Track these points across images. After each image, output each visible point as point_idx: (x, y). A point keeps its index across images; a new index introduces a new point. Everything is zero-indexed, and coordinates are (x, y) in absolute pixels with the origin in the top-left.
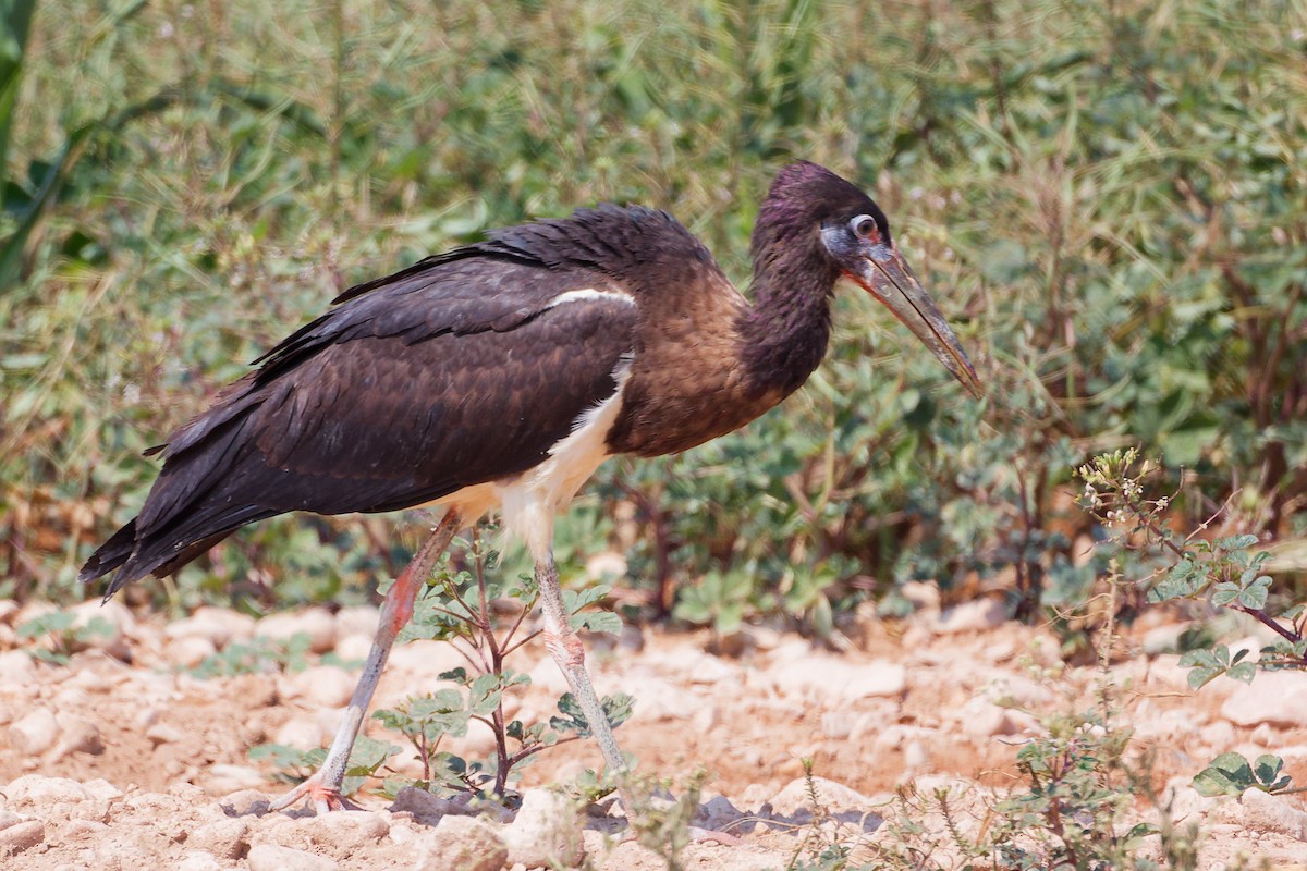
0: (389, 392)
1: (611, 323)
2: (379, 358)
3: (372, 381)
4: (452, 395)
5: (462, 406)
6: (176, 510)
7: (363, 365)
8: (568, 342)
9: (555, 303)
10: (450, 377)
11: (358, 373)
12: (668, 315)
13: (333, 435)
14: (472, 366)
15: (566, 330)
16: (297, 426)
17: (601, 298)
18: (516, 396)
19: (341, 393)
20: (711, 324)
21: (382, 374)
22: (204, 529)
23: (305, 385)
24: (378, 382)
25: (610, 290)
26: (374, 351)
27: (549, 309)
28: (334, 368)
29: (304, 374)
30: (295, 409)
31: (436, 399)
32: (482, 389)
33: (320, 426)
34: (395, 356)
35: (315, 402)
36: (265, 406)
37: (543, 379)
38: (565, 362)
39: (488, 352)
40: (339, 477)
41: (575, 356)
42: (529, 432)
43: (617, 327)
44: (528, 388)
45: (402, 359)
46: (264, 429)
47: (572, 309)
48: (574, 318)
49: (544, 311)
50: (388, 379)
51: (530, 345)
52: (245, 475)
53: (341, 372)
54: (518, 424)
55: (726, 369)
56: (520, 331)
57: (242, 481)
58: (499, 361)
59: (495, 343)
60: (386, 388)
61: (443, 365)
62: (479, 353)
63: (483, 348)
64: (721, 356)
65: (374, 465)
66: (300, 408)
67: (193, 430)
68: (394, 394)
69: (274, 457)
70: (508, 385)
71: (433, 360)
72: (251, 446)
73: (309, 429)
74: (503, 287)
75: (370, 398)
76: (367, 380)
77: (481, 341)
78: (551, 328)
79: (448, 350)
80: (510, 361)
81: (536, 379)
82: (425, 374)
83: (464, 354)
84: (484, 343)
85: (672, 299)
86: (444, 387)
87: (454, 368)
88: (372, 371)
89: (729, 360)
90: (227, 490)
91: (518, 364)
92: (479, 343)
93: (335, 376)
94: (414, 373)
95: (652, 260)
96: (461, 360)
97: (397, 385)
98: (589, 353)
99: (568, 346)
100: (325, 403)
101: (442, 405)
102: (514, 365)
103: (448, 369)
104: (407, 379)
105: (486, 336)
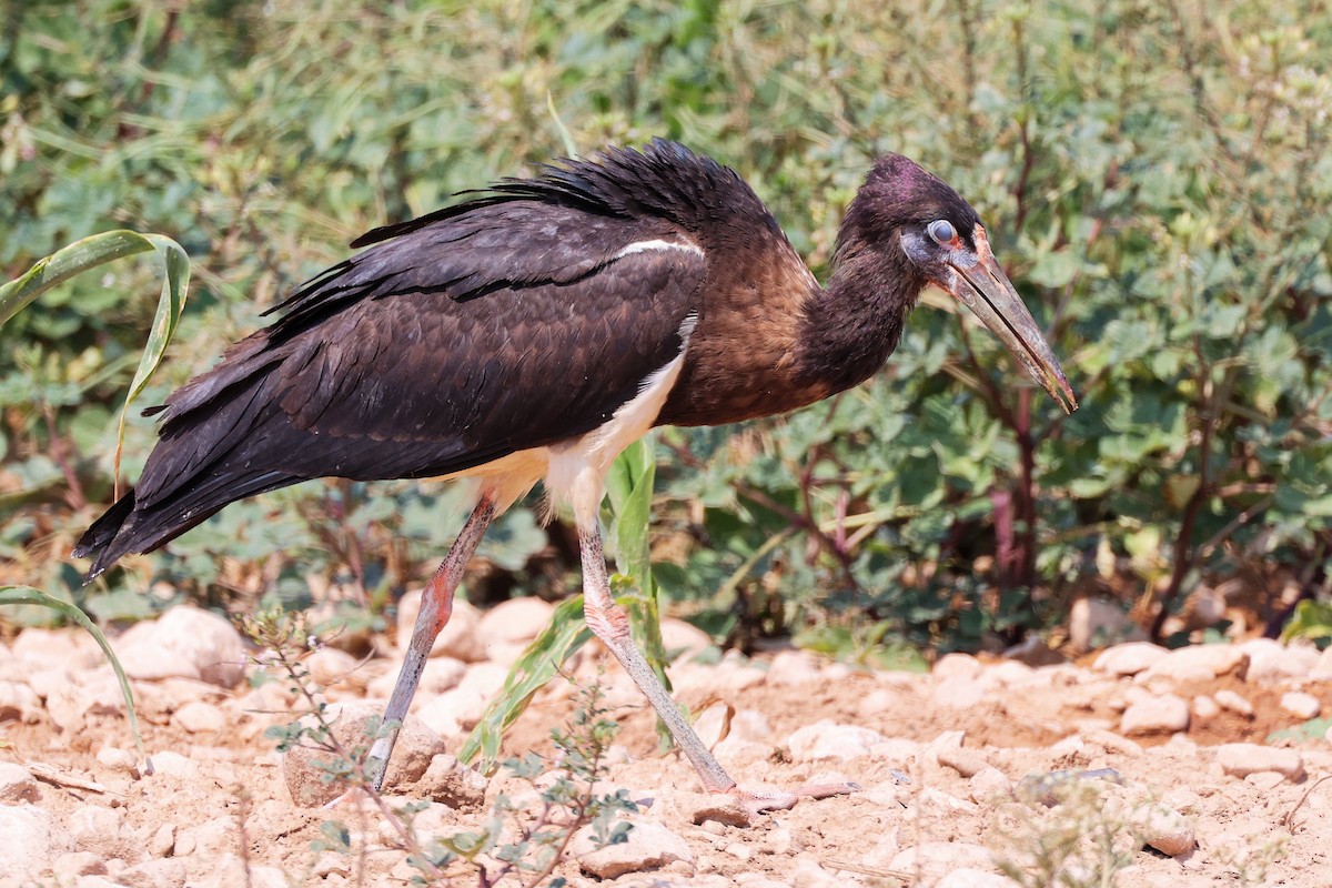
0: (437, 347)
1: (682, 277)
2: (423, 312)
3: (416, 335)
4: (508, 351)
5: (521, 363)
6: (186, 476)
7: (406, 320)
8: (637, 296)
9: (621, 254)
10: (506, 333)
11: (401, 328)
12: (735, 281)
13: (372, 395)
14: (530, 320)
15: (633, 283)
16: (329, 386)
17: (671, 250)
18: (580, 352)
19: (381, 350)
20: (776, 299)
21: (427, 329)
22: (219, 496)
23: (338, 341)
24: (424, 338)
25: (680, 241)
26: (416, 305)
27: (615, 260)
28: (372, 323)
29: (333, 330)
30: (326, 367)
31: (490, 355)
32: (541, 346)
33: (356, 384)
34: (444, 310)
35: (350, 359)
36: (287, 365)
37: (609, 335)
38: (633, 318)
39: (548, 306)
40: (378, 439)
41: (644, 311)
42: (592, 393)
43: (687, 280)
44: (593, 345)
45: (450, 314)
46: (288, 389)
47: (639, 261)
48: (642, 269)
49: (610, 262)
50: (435, 333)
51: (594, 299)
52: (267, 437)
53: (380, 328)
54: (581, 383)
55: (782, 349)
56: (583, 285)
57: (263, 444)
58: (562, 316)
59: (555, 296)
60: (433, 345)
61: (498, 319)
62: (537, 306)
63: (542, 303)
64: (779, 334)
65: (418, 427)
66: (333, 365)
67: (198, 390)
68: (442, 351)
69: (301, 419)
70: (570, 341)
71: (487, 315)
72: (274, 408)
73: (344, 388)
74: (561, 237)
75: (414, 355)
76: (411, 336)
77: (539, 295)
78: (618, 283)
79: (504, 304)
80: (572, 315)
81: (601, 336)
82: (478, 330)
83: (521, 308)
84: (543, 296)
85: (741, 267)
86: (499, 344)
87: (510, 323)
88: (416, 325)
89: (786, 340)
90: (245, 455)
91: (581, 319)
92: (538, 297)
93: (373, 332)
94: (465, 329)
95: (724, 220)
96: (519, 314)
97: (446, 340)
98: (658, 308)
99: (635, 300)
100: (362, 360)
101: (498, 363)
102: (576, 319)
103: (505, 324)
104: (458, 334)
105: (544, 289)
